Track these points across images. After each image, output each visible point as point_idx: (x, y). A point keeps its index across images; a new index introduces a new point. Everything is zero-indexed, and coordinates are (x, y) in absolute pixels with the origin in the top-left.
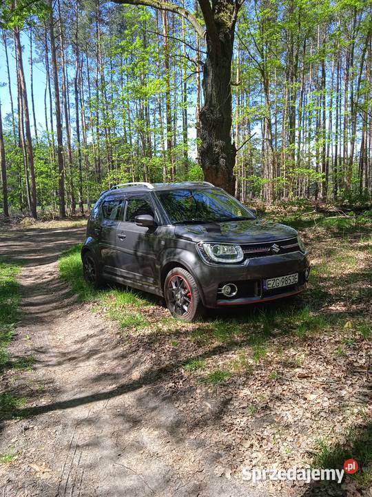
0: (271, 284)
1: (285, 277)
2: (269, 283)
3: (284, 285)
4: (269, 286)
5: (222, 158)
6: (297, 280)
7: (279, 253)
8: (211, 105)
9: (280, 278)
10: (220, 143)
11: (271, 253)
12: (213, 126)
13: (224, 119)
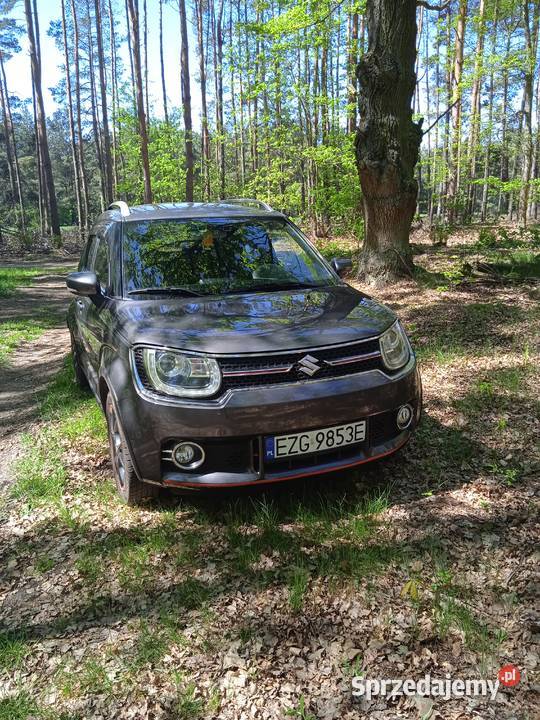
0: (286, 446)
1: (325, 431)
2: (281, 443)
3: (324, 447)
4: (281, 451)
5: (393, 147)
6: (362, 436)
7: (316, 376)
8: (378, 49)
9: (312, 434)
10: (390, 119)
11: (294, 376)
12: (378, 89)
13: (398, 73)
